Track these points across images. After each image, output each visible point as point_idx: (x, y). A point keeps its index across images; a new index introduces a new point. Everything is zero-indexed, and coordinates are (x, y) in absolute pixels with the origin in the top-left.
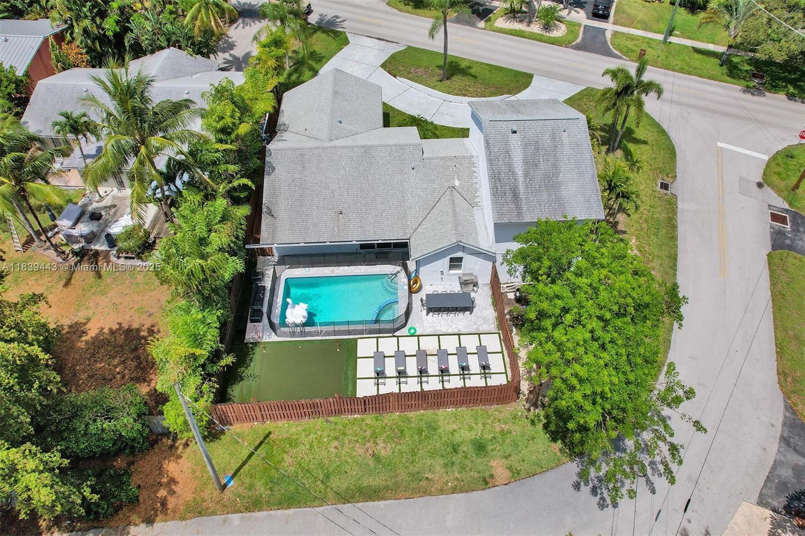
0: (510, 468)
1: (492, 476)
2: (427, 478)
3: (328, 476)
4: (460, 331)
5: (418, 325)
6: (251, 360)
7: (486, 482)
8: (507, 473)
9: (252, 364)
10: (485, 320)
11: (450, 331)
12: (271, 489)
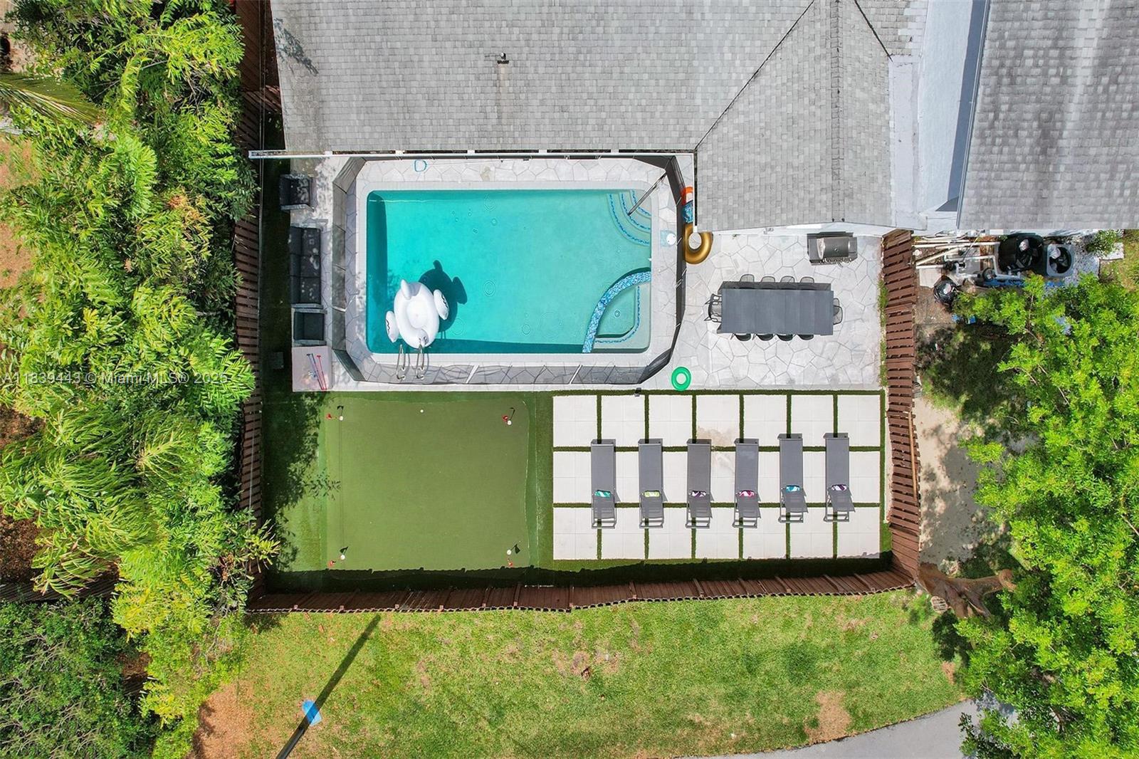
0: (852, 710)
1: (815, 723)
2: (691, 723)
3: (499, 711)
4: (792, 381)
5: (694, 361)
6: (314, 441)
7: (802, 735)
8: (846, 719)
9: (318, 453)
10: (856, 352)
11: (769, 383)
12: (394, 730)
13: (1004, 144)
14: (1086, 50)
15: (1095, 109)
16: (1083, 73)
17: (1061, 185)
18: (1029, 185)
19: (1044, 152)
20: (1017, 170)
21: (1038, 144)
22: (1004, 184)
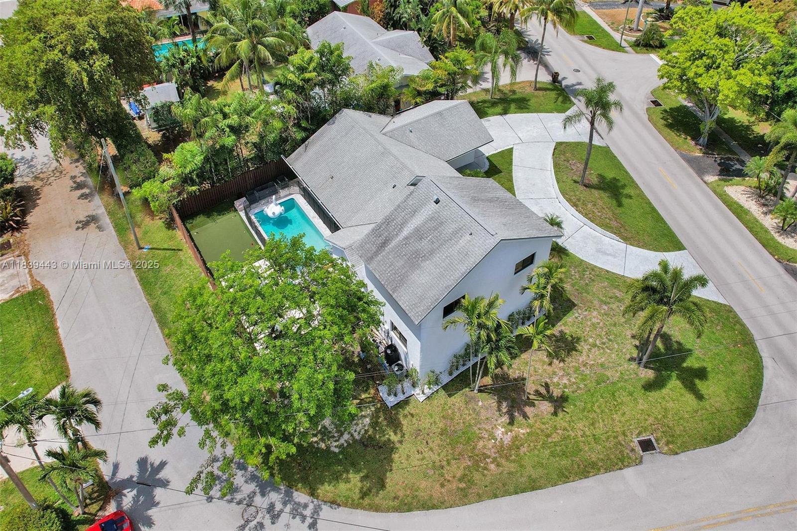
3: (166, 293)
13: (375, 236)
14: (405, 232)
15: (397, 247)
16: (401, 237)
17: (378, 258)
18: (373, 252)
19: (381, 247)
20: (373, 245)
21: (381, 244)
22: (368, 245)
